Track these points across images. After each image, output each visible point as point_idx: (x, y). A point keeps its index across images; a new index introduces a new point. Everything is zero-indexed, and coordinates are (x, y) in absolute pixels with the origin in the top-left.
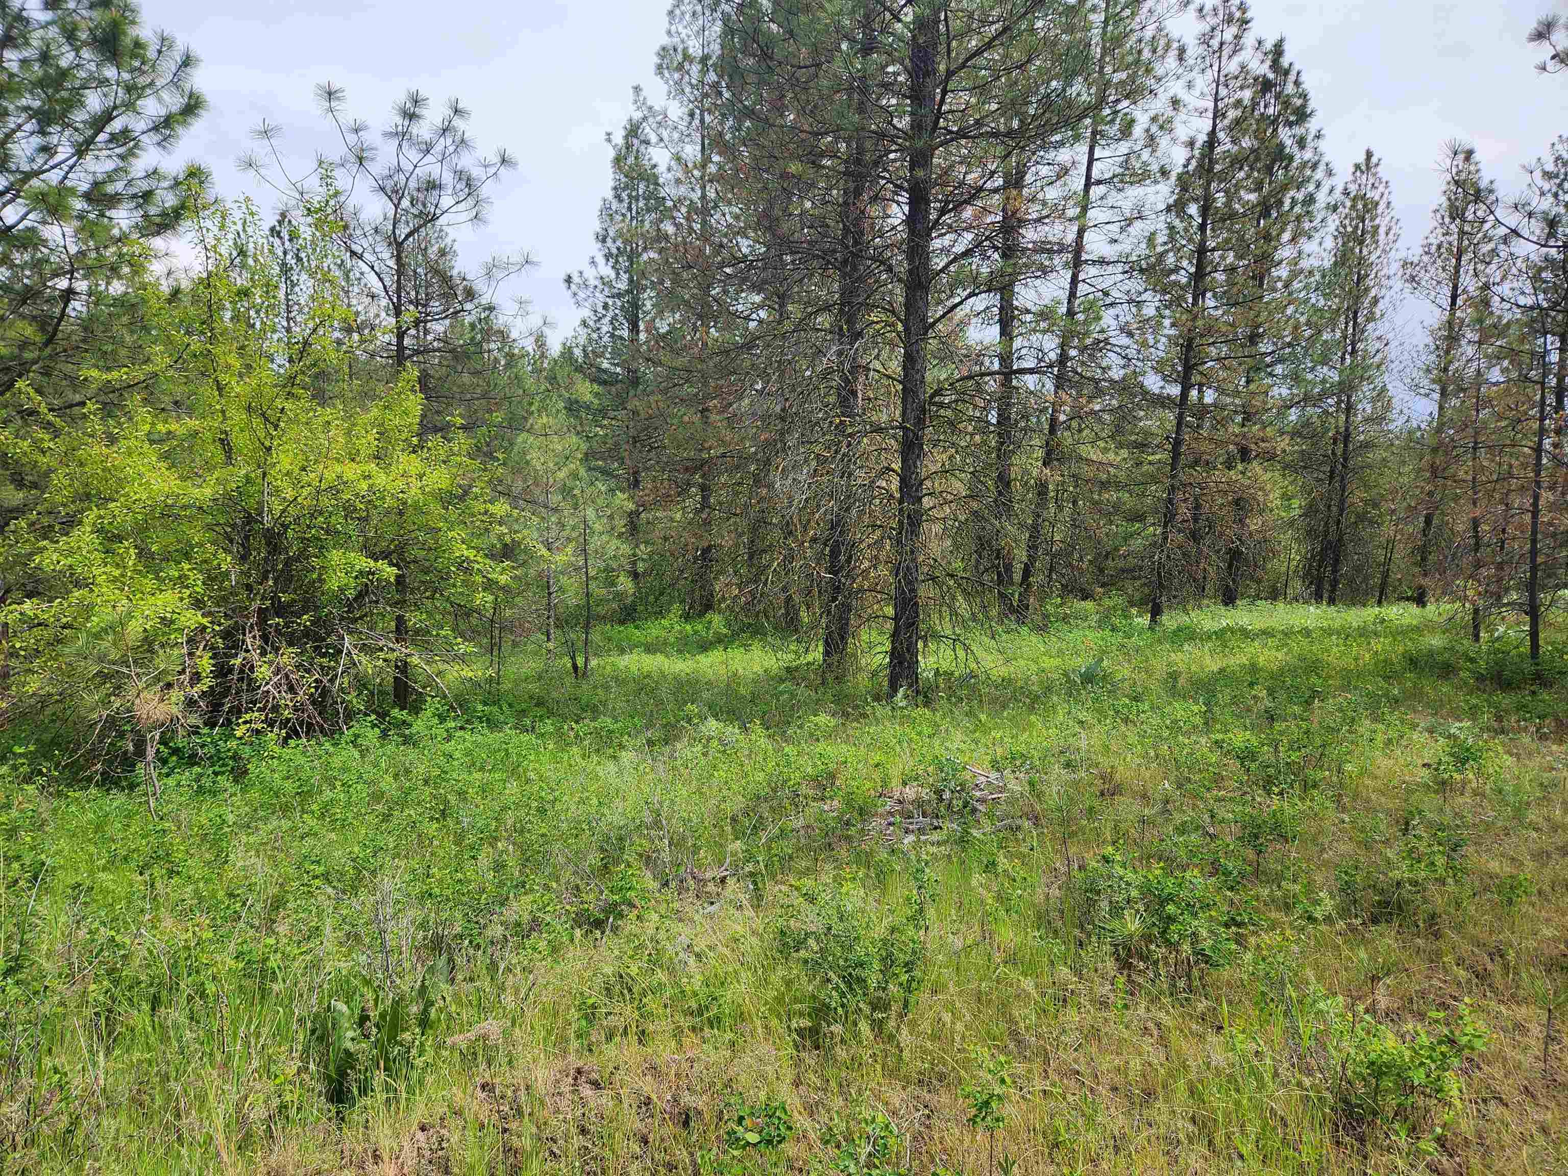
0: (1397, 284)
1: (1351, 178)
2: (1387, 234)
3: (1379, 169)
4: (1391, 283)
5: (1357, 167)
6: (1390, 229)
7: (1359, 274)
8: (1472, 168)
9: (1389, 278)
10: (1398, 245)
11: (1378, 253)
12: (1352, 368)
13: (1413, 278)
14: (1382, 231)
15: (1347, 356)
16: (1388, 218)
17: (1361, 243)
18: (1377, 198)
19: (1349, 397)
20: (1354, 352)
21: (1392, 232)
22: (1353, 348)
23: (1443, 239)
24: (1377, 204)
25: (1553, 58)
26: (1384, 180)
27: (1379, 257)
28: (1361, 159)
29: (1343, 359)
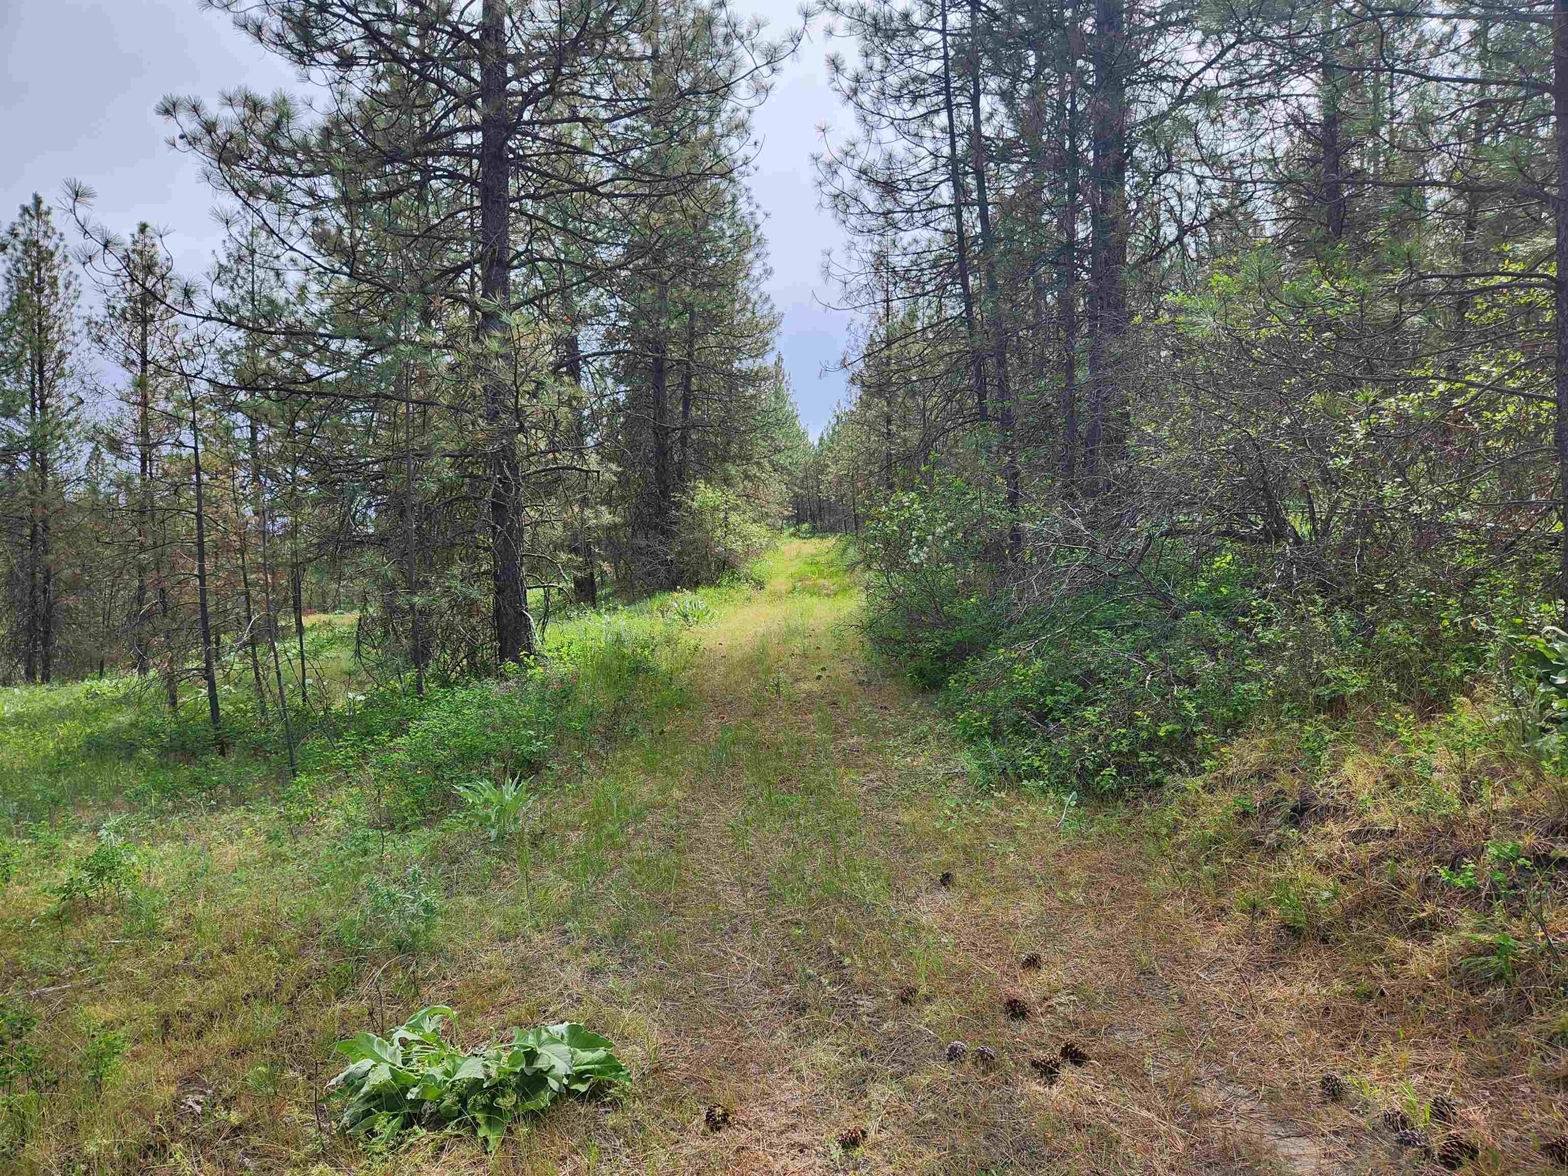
0: (86, 343)
1: (17, 220)
2: (67, 288)
3: (50, 218)
4: (77, 339)
5: (25, 210)
6: (70, 283)
7: (40, 325)
8: (147, 241)
9: (74, 334)
10: (79, 301)
11: (59, 306)
12: (44, 423)
13: (99, 339)
14: (61, 283)
15: (37, 411)
16: (66, 272)
17: (40, 291)
18: (51, 248)
19: (43, 454)
20: (43, 407)
21: (71, 288)
22: (43, 403)
23: (126, 305)
24: (52, 254)
25: (182, 137)
26: (58, 232)
27: (61, 311)
28: (29, 202)
29: (33, 413)
